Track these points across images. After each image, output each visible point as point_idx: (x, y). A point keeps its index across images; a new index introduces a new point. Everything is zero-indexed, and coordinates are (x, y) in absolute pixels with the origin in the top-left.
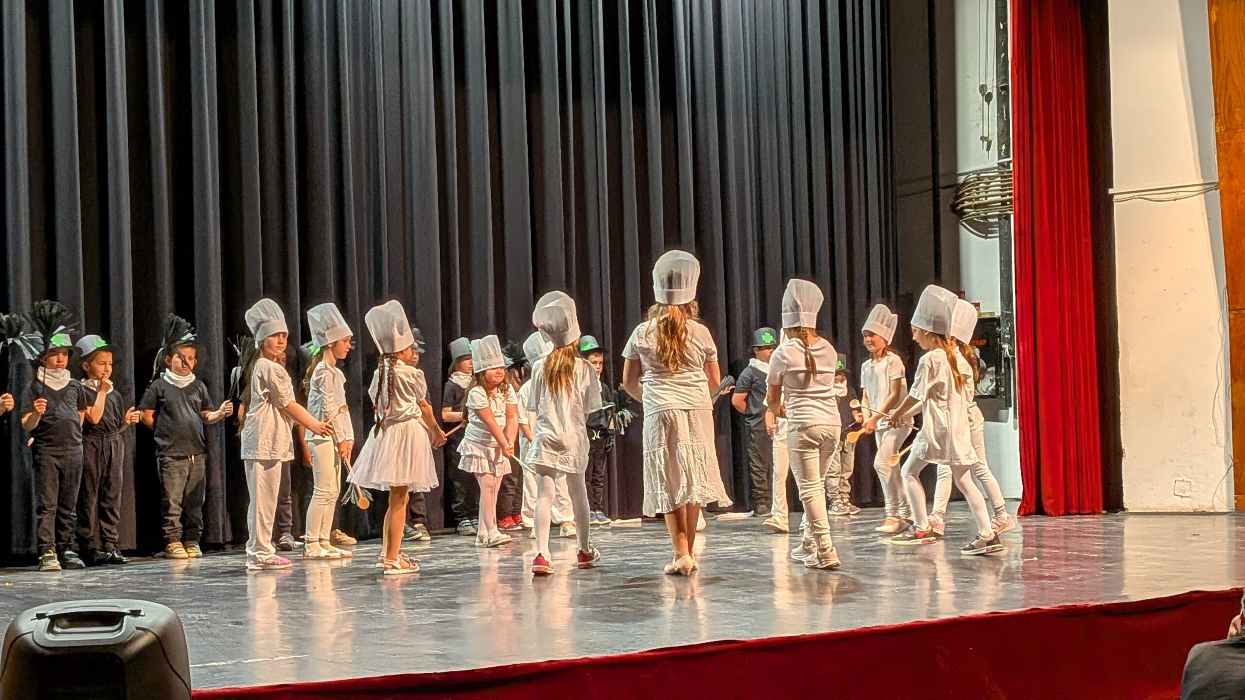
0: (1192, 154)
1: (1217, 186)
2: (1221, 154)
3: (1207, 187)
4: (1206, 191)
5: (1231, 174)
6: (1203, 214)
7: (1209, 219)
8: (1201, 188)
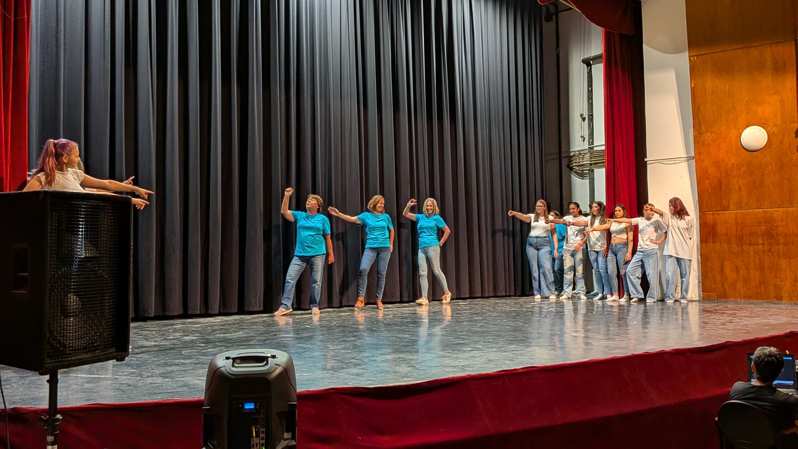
0: (682, 144)
1: (693, 158)
2: (696, 144)
3: (689, 159)
4: (688, 160)
5: (700, 153)
6: (687, 170)
7: (689, 173)
8: (686, 159)
